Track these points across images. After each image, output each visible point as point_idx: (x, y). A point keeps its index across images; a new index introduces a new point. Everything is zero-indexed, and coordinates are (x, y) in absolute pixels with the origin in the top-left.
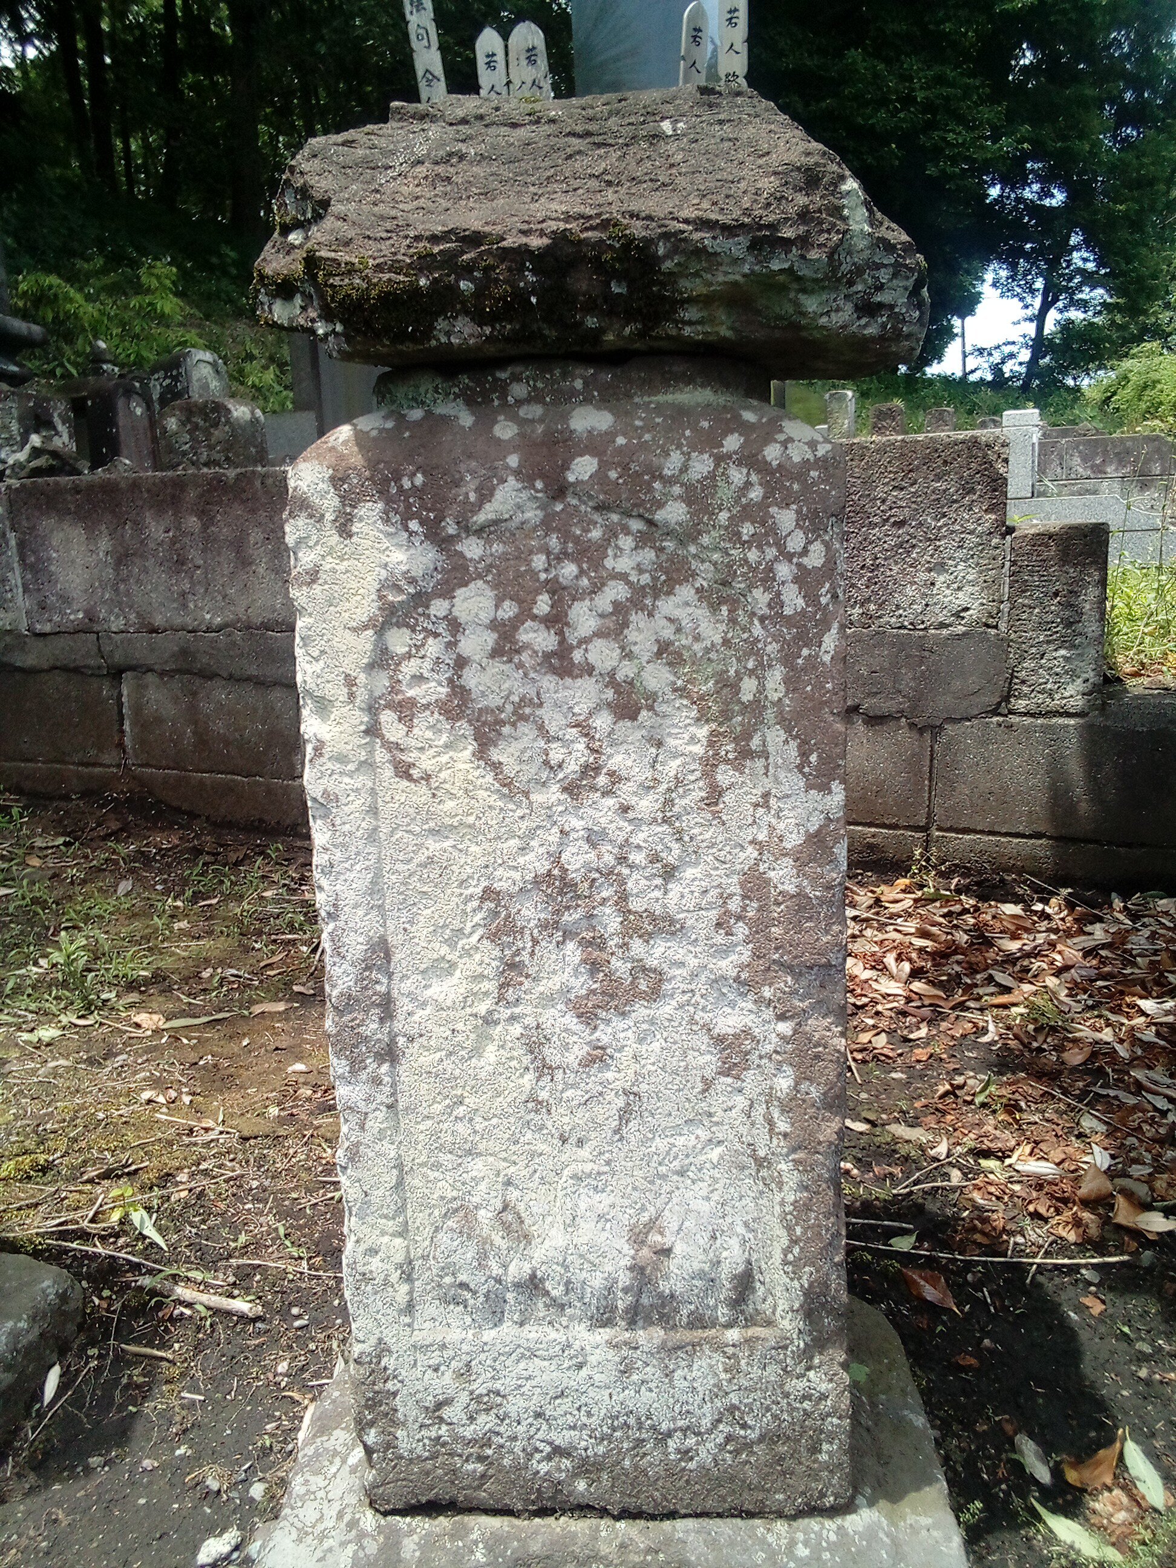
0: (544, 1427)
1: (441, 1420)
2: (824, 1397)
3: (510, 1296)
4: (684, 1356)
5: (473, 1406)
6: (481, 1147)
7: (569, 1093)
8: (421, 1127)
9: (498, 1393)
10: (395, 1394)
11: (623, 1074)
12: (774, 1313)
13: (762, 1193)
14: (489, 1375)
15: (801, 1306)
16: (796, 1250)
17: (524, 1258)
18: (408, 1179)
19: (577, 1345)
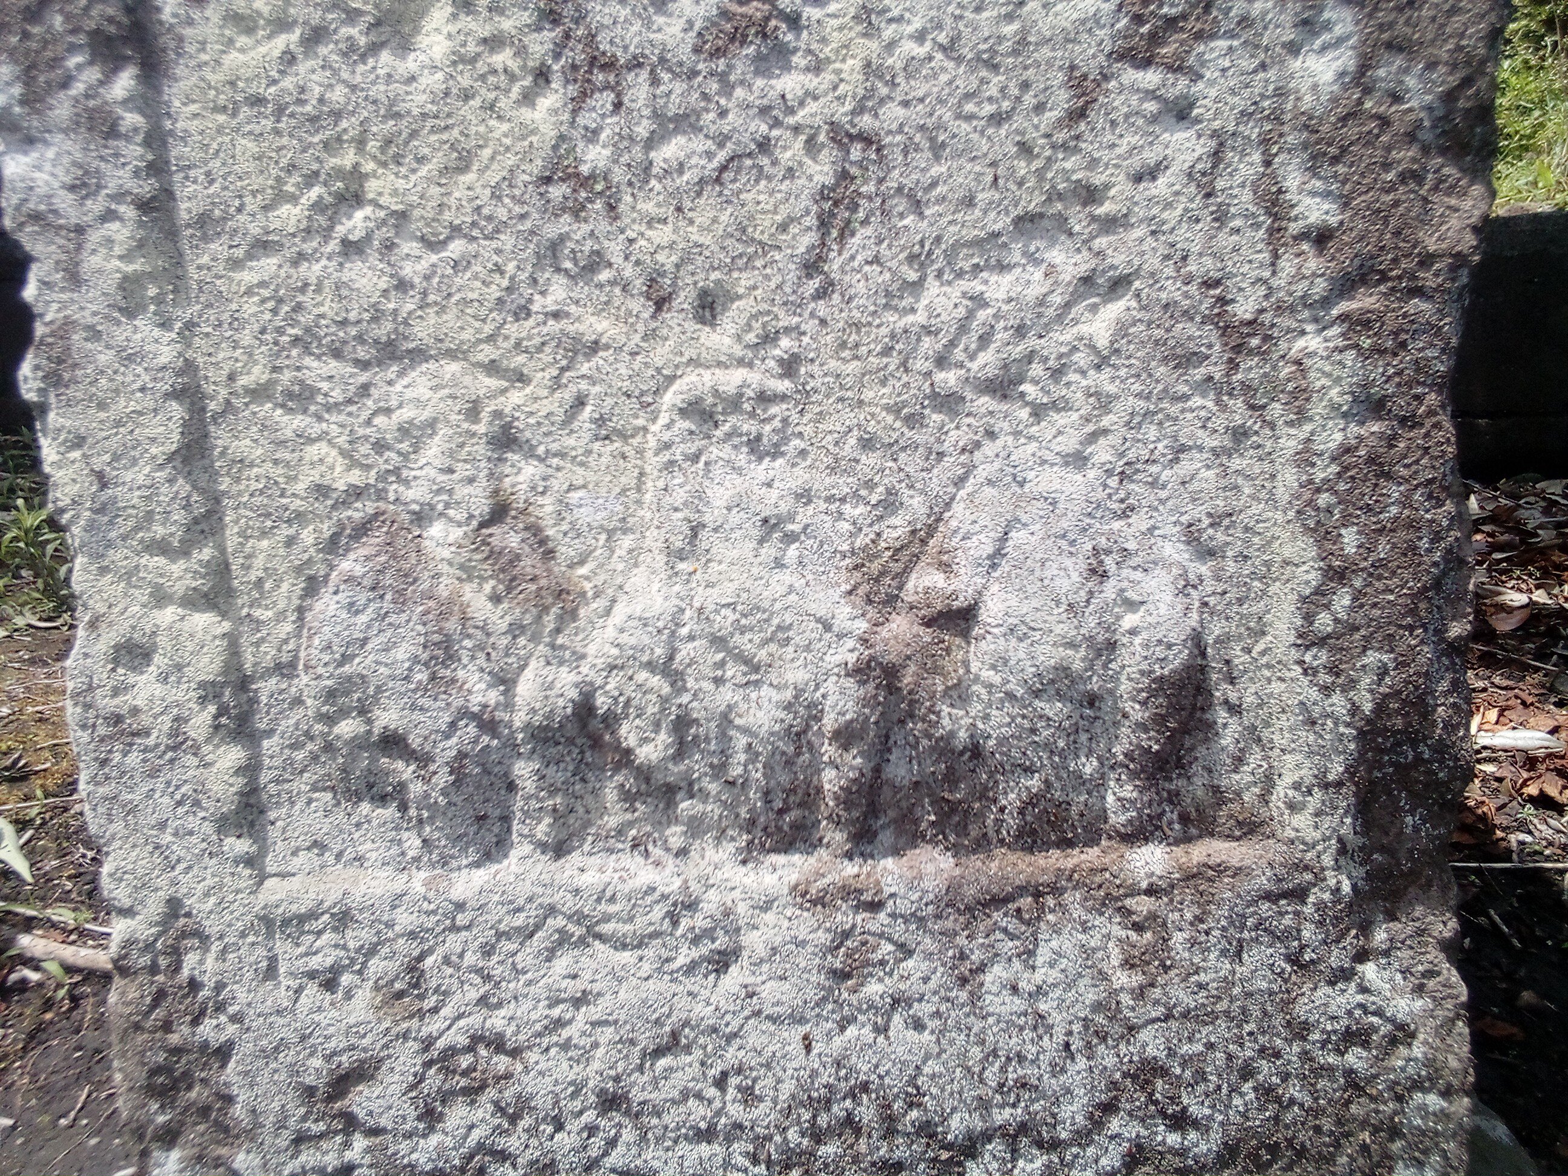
0: (628, 1135)
1: (350, 1123)
2: (1403, 1034)
3: (524, 770)
4: (1012, 924)
5: (434, 1080)
6: (422, 331)
7: (671, 150)
8: (247, 277)
9: (498, 1044)
10: (223, 1053)
11: (828, 77)
12: (1264, 798)
13: (1240, 434)
14: (473, 995)
15: (1350, 771)
16: (1342, 601)
17: (557, 656)
18: (220, 437)
19: (711, 902)
